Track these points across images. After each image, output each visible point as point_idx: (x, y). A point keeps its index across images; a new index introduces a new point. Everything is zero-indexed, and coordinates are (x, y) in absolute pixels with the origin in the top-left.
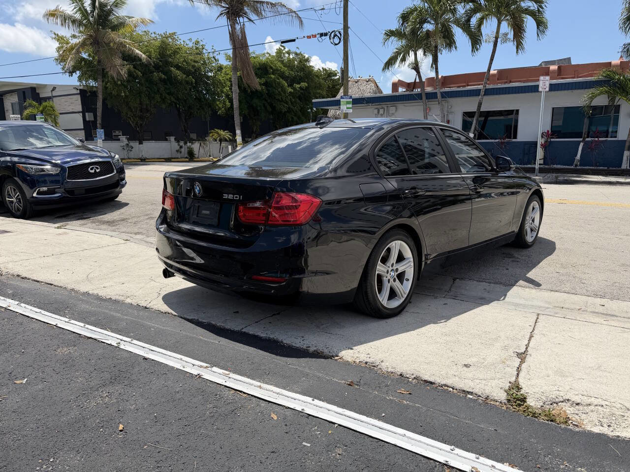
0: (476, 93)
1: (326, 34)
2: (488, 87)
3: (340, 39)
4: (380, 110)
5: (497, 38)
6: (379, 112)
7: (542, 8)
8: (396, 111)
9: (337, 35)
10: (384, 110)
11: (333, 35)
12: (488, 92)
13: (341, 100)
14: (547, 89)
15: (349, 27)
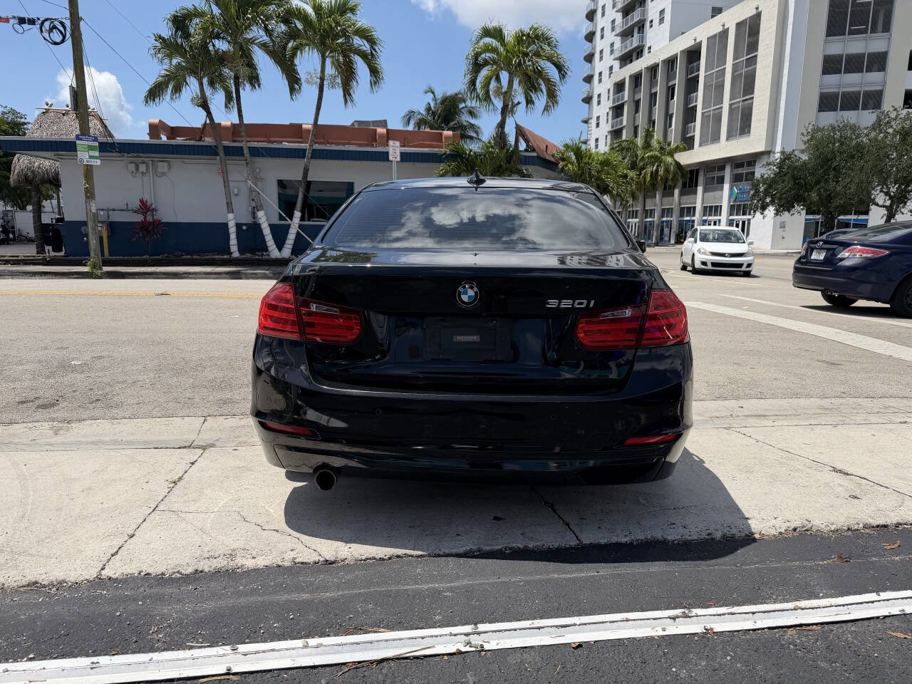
0: (300, 154)
1: (32, 22)
2: (317, 147)
3: (64, 37)
4: (140, 165)
5: (322, 79)
6: (137, 168)
7: (376, 51)
8: (169, 169)
9: (56, 28)
10: (147, 166)
11: (47, 25)
12: (317, 155)
13: (78, 142)
14: (399, 159)
15: (81, 19)
